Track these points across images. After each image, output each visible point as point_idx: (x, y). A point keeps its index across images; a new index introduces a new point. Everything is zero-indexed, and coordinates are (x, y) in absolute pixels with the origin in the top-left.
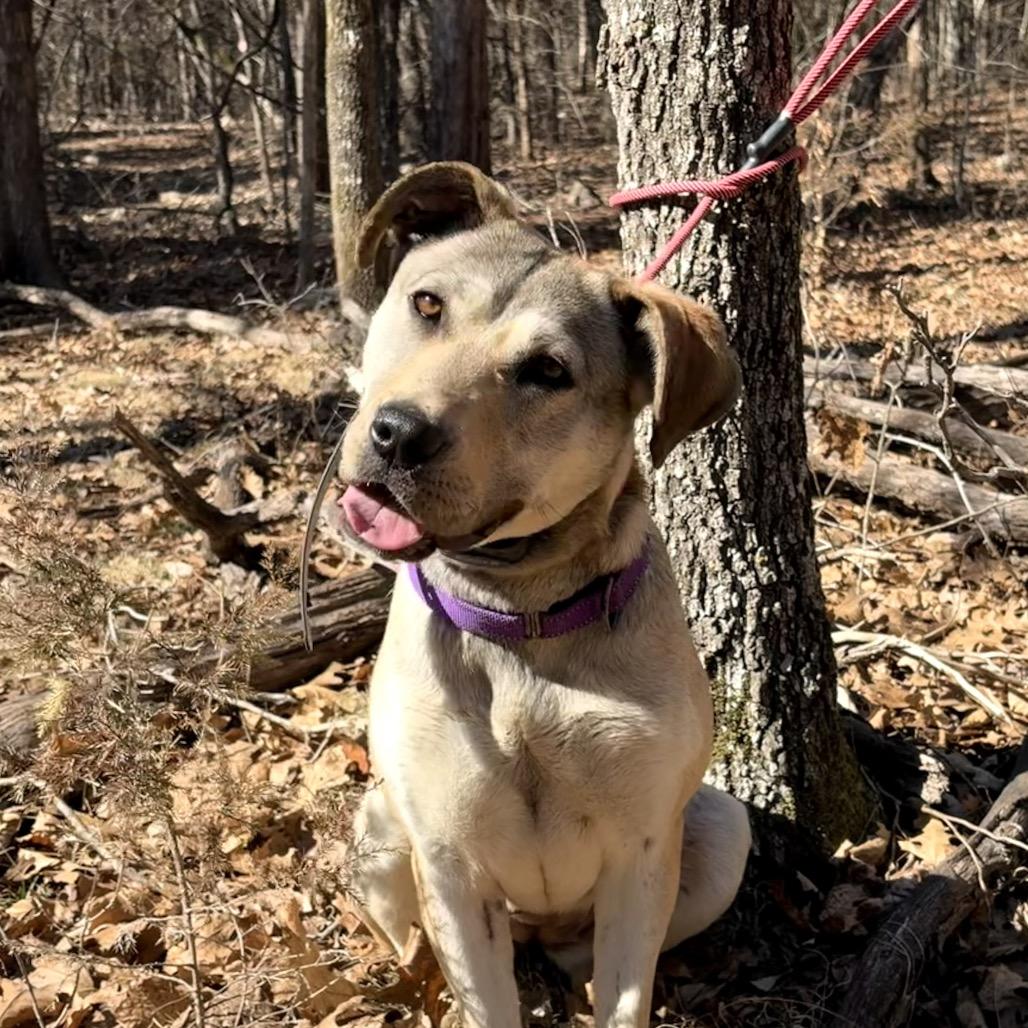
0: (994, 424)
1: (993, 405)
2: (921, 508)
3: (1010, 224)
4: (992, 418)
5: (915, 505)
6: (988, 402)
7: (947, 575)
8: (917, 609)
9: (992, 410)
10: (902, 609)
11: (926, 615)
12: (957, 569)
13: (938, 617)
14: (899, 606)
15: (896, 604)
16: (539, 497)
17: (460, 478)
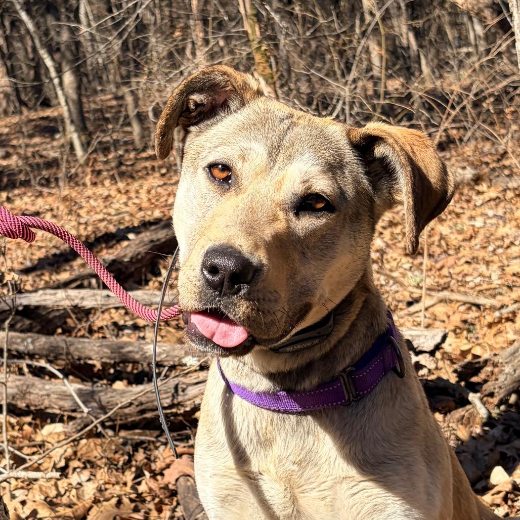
0: (60, 331)
1: (55, 317)
2: (32, 408)
3: (16, 192)
4: (58, 327)
5: (28, 406)
6: (51, 316)
7: (68, 460)
8: (56, 497)
9: (56, 320)
10: (45, 500)
11: (65, 500)
12: (75, 453)
13: (75, 500)
14: (43, 497)
15: (39, 497)
16: (322, 296)
17: (270, 292)
